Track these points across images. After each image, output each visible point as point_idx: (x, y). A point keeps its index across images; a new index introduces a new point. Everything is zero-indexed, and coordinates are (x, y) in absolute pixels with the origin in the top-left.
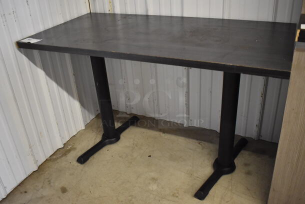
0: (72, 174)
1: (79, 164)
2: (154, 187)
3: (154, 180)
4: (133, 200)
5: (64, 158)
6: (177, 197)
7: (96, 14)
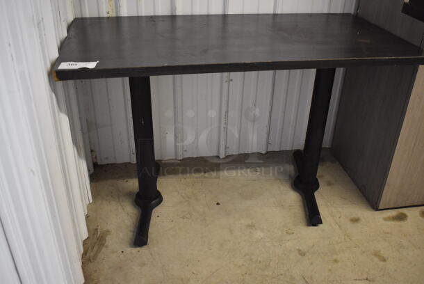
0: (143, 265)
1: (138, 249)
2: (259, 234)
3: (251, 226)
4: (253, 257)
5: (104, 250)
6: (293, 233)
7: (83, 19)
